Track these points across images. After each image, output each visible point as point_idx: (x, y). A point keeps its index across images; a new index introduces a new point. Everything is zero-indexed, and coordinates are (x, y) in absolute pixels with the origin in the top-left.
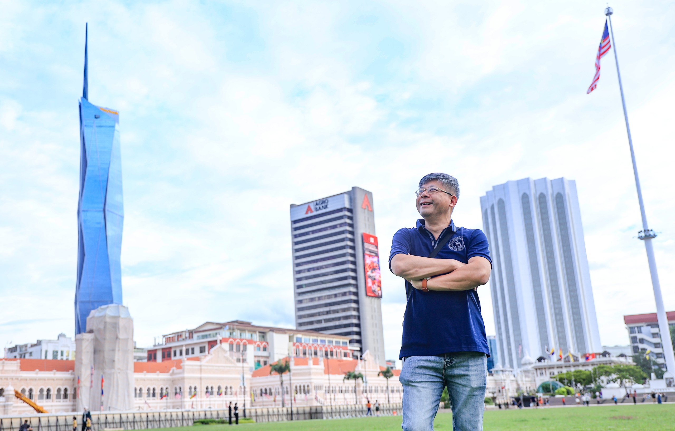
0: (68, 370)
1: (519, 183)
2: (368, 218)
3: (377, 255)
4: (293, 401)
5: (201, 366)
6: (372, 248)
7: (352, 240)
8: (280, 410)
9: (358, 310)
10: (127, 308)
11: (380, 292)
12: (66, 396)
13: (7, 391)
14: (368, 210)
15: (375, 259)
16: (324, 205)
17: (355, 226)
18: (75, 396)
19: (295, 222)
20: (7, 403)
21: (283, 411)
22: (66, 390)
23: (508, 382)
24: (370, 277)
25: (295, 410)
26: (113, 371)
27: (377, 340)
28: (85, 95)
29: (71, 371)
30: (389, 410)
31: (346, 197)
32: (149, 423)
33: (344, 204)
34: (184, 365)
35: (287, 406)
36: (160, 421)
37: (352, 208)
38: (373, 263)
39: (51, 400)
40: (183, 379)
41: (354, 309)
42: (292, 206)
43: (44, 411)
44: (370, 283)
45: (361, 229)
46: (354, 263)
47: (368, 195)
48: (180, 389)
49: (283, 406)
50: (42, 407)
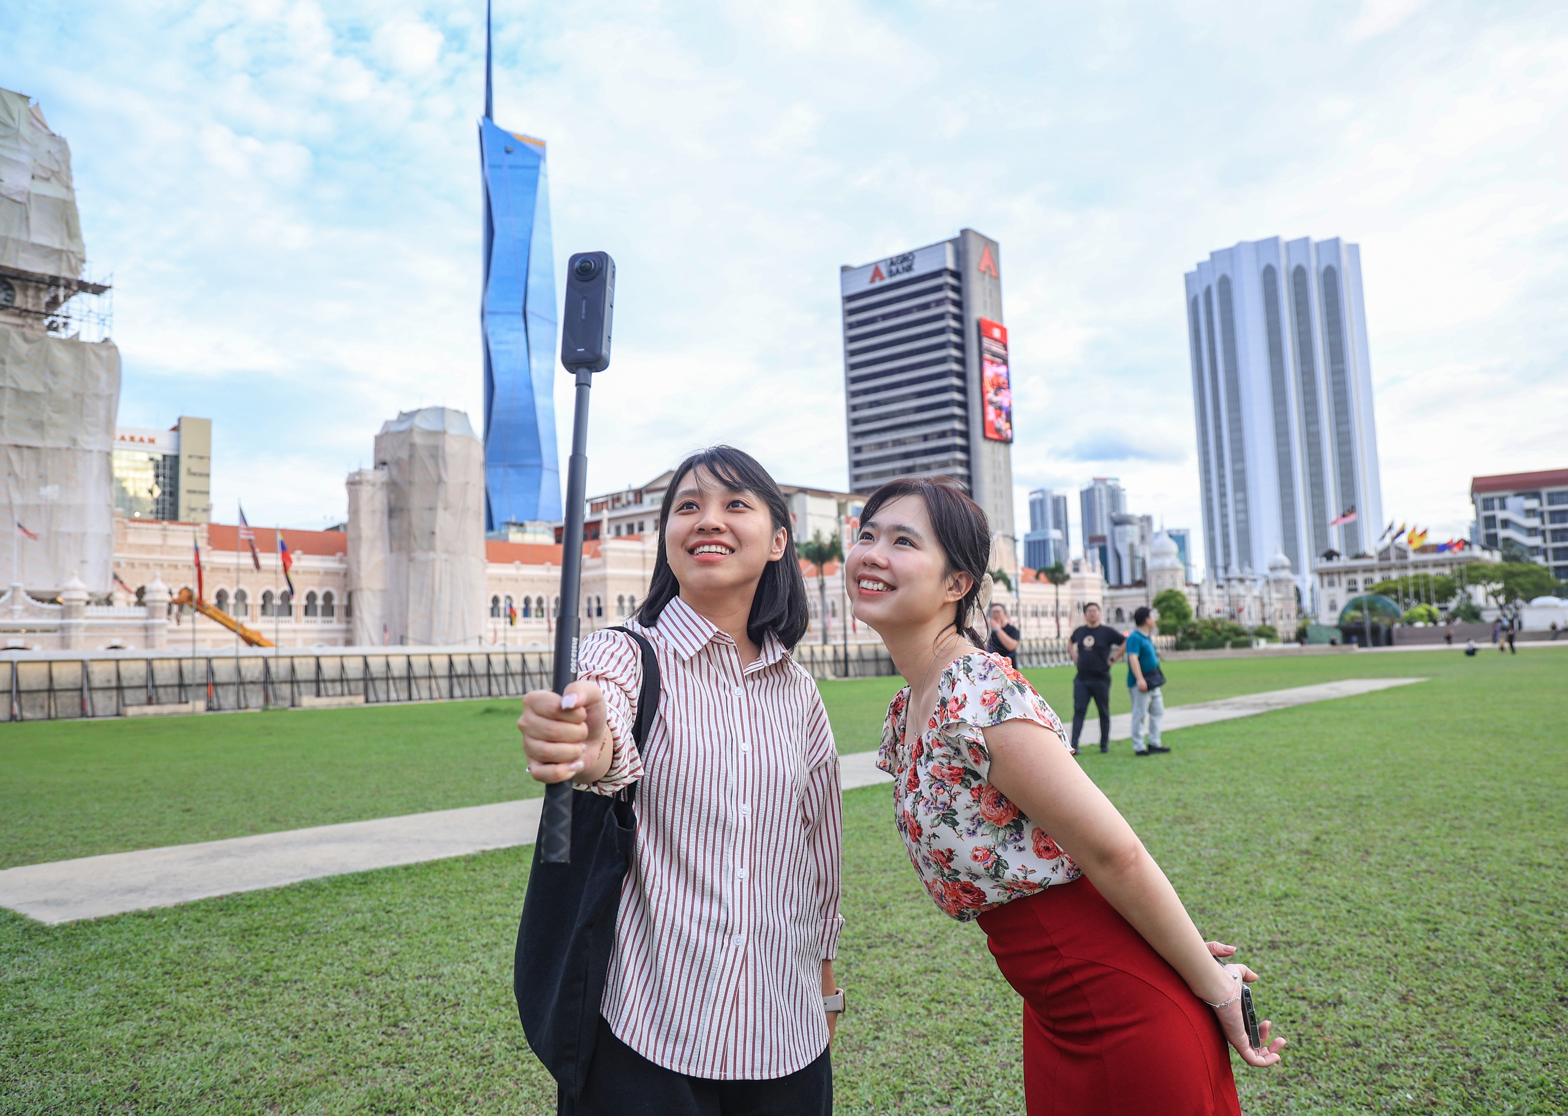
0: (333, 554)
1: (1259, 246)
2: (991, 291)
3: (1005, 362)
4: (850, 632)
5: (643, 552)
6: (997, 348)
7: (960, 332)
8: (818, 651)
9: (967, 464)
10: (465, 414)
11: (1009, 432)
12: (328, 610)
13: (151, 591)
14: (991, 276)
15: (1002, 370)
16: (905, 264)
17: (965, 305)
18: (349, 611)
19: (848, 299)
20: (150, 621)
21: (824, 652)
22: (328, 597)
23: (1248, 600)
24: (991, 403)
25: (853, 651)
26: (432, 555)
27: (1003, 522)
28: (488, 113)
29: (339, 554)
30: (1044, 654)
31: (949, 249)
32: (455, 680)
33: (945, 261)
34: (605, 550)
35: (833, 642)
36: (489, 675)
37: (960, 270)
38: (997, 375)
39: (292, 619)
40: (604, 579)
41: (961, 463)
42: (844, 269)
43: (262, 643)
44: (991, 412)
45: (978, 311)
46: (962, 376)
47: (991, 246)
48: (599, 600)
49: (825, 642)
50: (258, 633)
